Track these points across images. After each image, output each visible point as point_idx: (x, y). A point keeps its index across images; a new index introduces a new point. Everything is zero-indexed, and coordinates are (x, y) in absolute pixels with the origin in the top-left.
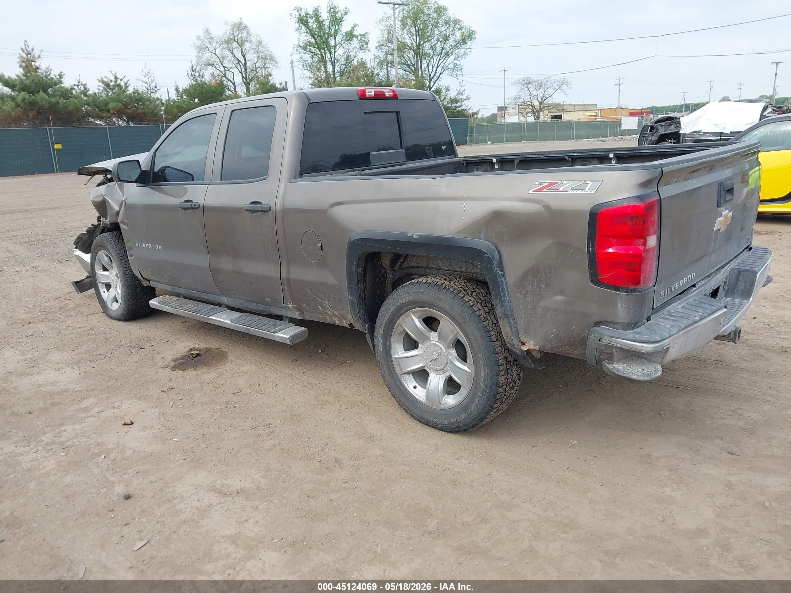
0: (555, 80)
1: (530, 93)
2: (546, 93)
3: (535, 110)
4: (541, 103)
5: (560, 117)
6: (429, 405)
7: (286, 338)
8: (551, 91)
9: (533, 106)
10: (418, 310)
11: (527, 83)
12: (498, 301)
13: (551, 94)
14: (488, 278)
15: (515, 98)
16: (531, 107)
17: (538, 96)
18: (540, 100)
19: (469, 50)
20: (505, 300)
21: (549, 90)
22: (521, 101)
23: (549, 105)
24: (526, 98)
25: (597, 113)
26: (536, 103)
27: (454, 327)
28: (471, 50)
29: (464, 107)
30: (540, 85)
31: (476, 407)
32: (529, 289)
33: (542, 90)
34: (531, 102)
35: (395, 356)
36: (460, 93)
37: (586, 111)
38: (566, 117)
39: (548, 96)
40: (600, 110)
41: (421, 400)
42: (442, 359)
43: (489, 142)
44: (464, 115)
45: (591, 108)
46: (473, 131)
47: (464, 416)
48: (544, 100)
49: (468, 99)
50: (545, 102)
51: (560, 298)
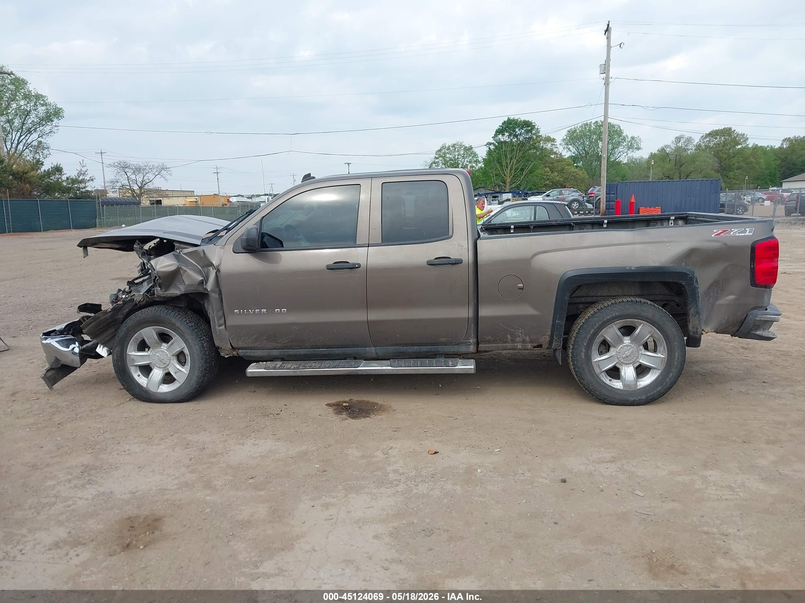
0: (153, 165)
1: (128, 177)
2: (145, 178)
3: (135, 195)
4: (140, 188)
5: (159, 202)
6: (626, 389)
7: (472, 368)
8: (150, 176)
9: (133, 191)
10: (620, 322)
11: (124, 167)
12: (694, 304)
13: (151, 179)
14: (689, 290)
15: (112, 182)
16: (130, 191)
17: (137, 180)
18: (140, 185)
19: (56, 128)
20: (699, 303)
21: (148, 175)
22: (119, 185)
23: (150, 190)
24: (125, 182)
25: (197, 199)
26: (136, 187)
27: (653, 328)
28: (58, 128)
29: (89, 189)
30: (138, 170)
31: (670, 379)
32: (712, 294)
33: (141, 175)
34: (130, 187)
35: (595, 360)
36: (80, 174)
37: (186, 197)
38: (166, 202)
39: (147, 181)
40: (200, 196)
41: (619, 387)
42: (634, 354)
43: (123, 226)
44: (89, 197)
45: (189, 194)
46: (103, 213)
47: (660, 388)
48: (144, 185)
49: (92, 180)
50: (146, 187)
51: (732, 297)
